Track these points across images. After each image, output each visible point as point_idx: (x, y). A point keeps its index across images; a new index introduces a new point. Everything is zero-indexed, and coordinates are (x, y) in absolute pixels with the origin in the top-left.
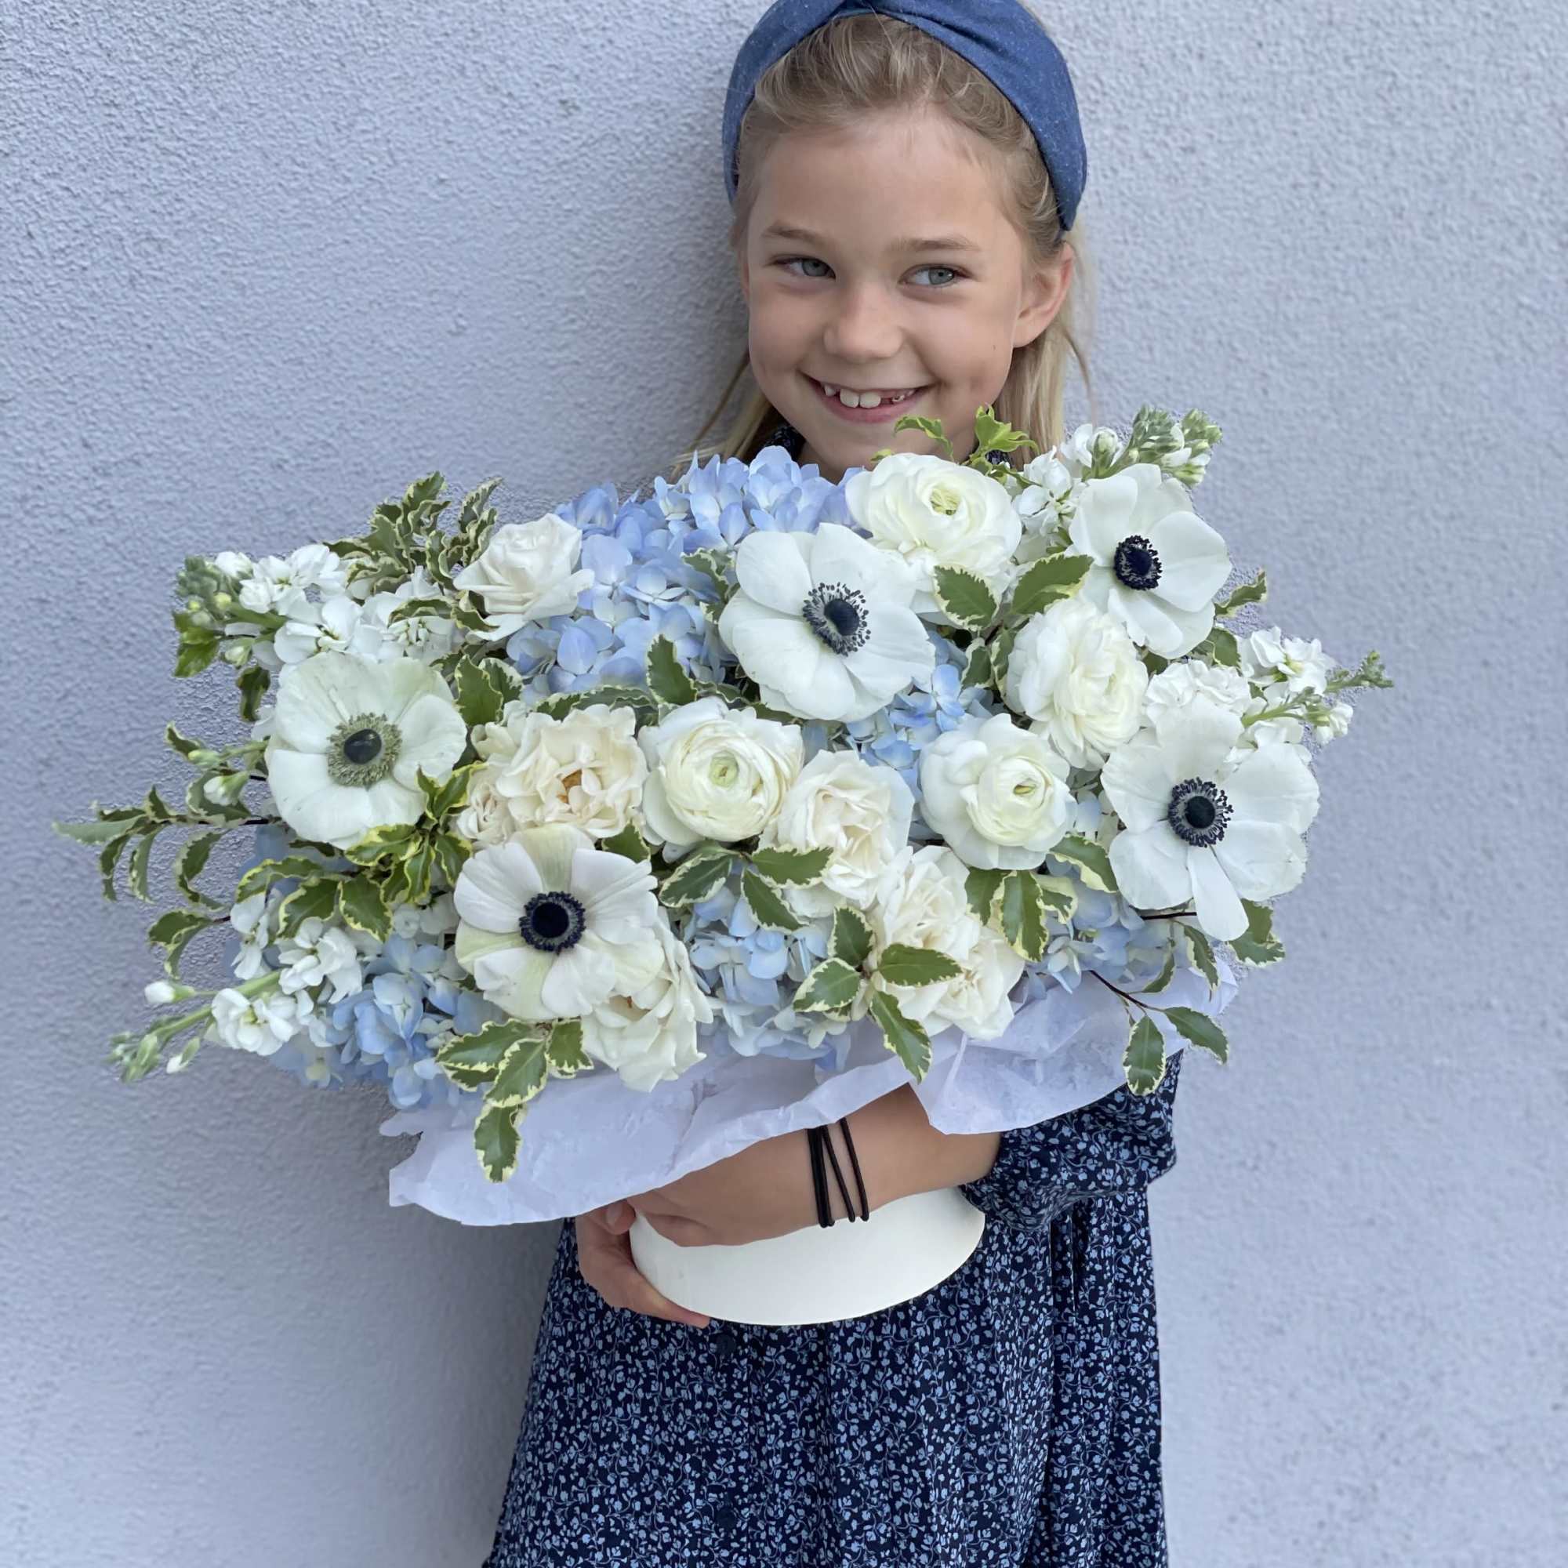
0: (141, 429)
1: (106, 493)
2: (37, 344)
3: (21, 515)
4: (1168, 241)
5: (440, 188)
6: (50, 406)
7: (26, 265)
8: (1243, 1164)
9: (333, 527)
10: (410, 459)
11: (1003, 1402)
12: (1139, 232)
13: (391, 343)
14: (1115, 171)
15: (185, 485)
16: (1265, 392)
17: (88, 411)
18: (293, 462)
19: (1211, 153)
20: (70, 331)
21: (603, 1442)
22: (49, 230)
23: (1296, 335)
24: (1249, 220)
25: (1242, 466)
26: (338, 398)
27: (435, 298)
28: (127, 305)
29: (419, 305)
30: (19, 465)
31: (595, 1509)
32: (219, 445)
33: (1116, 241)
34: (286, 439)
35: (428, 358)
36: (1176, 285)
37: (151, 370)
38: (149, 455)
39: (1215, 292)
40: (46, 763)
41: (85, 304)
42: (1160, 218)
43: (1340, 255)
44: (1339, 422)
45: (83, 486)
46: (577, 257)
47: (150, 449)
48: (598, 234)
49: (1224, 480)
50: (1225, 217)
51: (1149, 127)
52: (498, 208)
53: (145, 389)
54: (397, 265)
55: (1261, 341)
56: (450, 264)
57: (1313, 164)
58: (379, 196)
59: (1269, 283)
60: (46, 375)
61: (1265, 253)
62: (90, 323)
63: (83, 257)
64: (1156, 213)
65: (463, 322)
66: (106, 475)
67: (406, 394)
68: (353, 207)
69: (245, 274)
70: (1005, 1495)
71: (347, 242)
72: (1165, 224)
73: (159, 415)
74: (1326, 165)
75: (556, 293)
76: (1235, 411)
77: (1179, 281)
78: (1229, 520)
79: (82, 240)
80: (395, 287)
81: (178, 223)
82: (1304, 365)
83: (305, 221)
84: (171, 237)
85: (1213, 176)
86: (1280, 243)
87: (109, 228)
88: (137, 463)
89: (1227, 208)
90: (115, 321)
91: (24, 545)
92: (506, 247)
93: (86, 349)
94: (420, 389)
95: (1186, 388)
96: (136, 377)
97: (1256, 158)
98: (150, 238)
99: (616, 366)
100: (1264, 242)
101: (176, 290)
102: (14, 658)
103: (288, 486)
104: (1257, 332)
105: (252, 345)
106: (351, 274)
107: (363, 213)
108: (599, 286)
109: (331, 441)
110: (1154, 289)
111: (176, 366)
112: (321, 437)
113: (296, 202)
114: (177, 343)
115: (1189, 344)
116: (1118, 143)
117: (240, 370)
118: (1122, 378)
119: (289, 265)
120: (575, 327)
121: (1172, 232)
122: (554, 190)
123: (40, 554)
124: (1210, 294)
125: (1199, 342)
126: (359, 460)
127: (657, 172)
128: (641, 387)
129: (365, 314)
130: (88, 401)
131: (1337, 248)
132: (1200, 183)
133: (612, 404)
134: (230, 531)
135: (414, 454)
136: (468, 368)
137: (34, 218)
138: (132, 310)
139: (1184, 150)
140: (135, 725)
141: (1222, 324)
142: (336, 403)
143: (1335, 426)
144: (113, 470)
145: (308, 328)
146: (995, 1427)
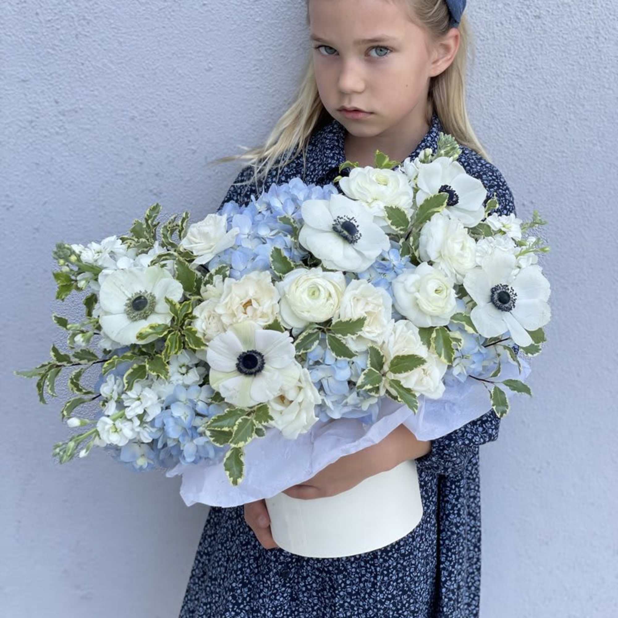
0: (78, 98)
1: (64, 123)
2: (38, 58)
3: (30, 128)
4: (525, 58)
5: (204, 7)
6: (43, 84)
7: (35, 26)
8: (534, 469)
9: (154, 147)
10: (187, 121)
11: (414, 543)
12: (512, 52)
13: (180, 72)
14: (502, 24)
15: (95, 123)
16: (567, 130)
17: (58, 88)
18: (138, 118)
19: (548, 19)
20: (52, 54)
21: (244, 545)
22: (45, 12)
23: (583, 106)
24: (564, 51)
25: (553, 162)
26: (158, 93)
27: (200, 54)
28: (74, 46)
29: (193, 57)
30: (30, 108)
31: (239, 573)
32: (109, 107)
33: (501, 56)
34: (136, 108)
35: (196, 79)
36: (527, 77)
37: (83, 73)
38: (81, 109)
39: (546, 83)
40: (37, 229)
41: (57, 44)
42: (522, 47)
43: (607, 71)
44: (601, 147)
45: (54, 119)
46: (260, 42)
47: (81, 106)
48: (270, 33)
49: (544, 168)
50: (553, 49)
51: (519, 5)
52: (228, 18)
53: (80, 82)
54: (185, 39)
55: (566, 107)
56: (207, 40)
57: (597, 28)
58: (178, 9)
59: (572, 81)
60: (42, 72)
61: (571, 67)
62: (60, 52)
63: (58, 24)
64: (520, 44)
65: (210, 65)
66: (64, 115)
67: (186, 94)
68: (167, 13)
69: (121, 37)
70: (414, 580)
71: (164, 27)
72: (524, 50)
73: (85, 92)
74: (603, 29)
75: (251, 57)
76: (552, 137)
77: (529, 76)
78: (545, 186)
79: (57, 17)
80: (183, 48)
81: (96, 13)
82: (586, 120)
83: (147, 17)
84: (93, 19)
85: (549, 30)
86: (578, 63)
87: (68, 13)
88: (76, 112)
89: (554, 45)
90: (69, 52)
91: (31, 140)
92: (231, 35)
93: (58, 62)
94: (192, 92)
95: (529, 124)
96: (77, 76)
97: (569, 23)
98: (84, 19)
99: (274, 91)
100: (571, 62)
101: (94, 41)
102: (25, 186)
103: (137, 128)
104: (565, 103)
105: (123, 67)
106: (165, 41)
107: (172, 16)
108: (269, 55)
109: (154, 110)
110: (517, 79)
111: (93, 73)
112: (151, 108)
113: (144, 8)
114: (93, 63)
115: (532, 105)
116: (504, 11)
117: (118, 77)
118: (500, 117)
119: (140, 35)
120: (258, 72)
121: (528, 54)
122: (252, 12)
123: (37, 144)
124: (544, 83)
125: (537, 105)
126: (164, 119)
127: (296, 8)
128: (285, 101)
129: (171, 58)
130: (58, 84)
131: (606, 68)
132: (542, 32)
133: (273, 107)
134: (112, 144)
135: (188, 120)
136: (212, 85)
137: (39, 6)
138: (76, 48)
139: (535, 16)
140: (72, 218)
141: (548, 97)
142: (157, 95)
143: (599, 149)
144: (66, 113)
145: (147, 62)
146: (411, 553)
